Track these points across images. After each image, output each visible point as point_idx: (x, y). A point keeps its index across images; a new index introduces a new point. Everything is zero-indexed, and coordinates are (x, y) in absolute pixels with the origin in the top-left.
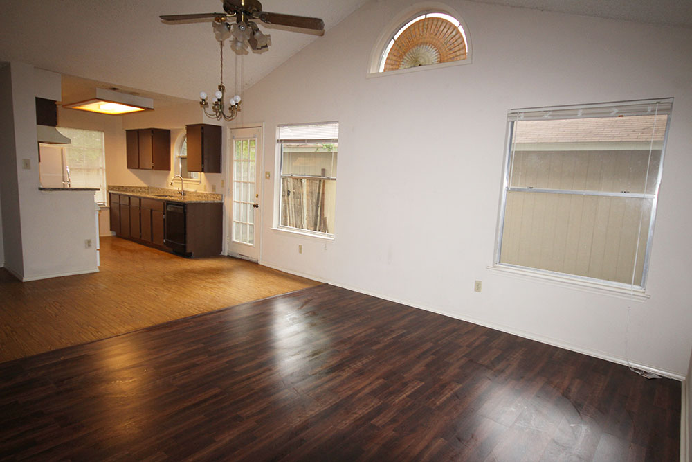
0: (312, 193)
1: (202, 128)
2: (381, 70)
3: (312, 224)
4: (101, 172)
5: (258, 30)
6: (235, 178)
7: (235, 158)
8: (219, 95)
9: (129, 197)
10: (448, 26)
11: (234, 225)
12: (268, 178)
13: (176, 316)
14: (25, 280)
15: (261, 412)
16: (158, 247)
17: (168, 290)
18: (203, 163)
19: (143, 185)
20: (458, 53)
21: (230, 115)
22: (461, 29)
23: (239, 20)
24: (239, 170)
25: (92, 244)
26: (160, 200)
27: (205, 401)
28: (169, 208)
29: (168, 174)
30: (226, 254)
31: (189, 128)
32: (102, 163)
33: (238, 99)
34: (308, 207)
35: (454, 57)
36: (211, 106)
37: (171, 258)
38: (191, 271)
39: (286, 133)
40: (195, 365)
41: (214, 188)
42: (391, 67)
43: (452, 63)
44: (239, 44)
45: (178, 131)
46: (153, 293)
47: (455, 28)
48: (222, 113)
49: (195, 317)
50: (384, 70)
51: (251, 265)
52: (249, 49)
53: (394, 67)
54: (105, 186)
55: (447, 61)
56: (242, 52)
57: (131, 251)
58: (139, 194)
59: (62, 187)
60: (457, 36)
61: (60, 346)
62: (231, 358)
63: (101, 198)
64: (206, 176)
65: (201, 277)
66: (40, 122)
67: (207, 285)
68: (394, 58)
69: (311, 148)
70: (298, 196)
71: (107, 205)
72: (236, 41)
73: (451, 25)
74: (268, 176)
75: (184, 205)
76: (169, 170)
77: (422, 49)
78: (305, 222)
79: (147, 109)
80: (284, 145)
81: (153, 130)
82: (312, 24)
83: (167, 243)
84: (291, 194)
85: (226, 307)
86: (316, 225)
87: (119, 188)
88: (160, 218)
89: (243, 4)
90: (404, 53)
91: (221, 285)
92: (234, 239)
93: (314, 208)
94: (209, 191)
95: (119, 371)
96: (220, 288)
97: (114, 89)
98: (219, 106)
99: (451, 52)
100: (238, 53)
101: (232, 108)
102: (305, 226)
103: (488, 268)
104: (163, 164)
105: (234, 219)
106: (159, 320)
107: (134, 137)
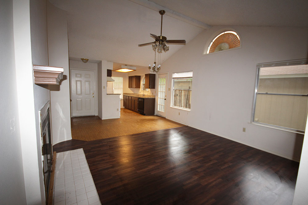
0: (185, 95)
1: (150, 75)
2: (208, 52)
3: (185, 106)
4: (122, 89)
5: (165, 45)
6: (159, 90)
7: (159, 84)
8: (154, 65)
9: (132, 97)
10: (233, 35)
11: (158, 105)
12: (169, 90)
13: (140, 132)
14: (102, 119)
15: (162, 161)
16: (136, 112)
17: (138, 124)
18: (149, 86)
19: (133, 93)
20: (236, 45)
21: (157, 71)
22: (238, 36)
23: (160, 43)
24: (160, 87)
25: (119, 110)
26: (137, 97)
27: (146, 156)
28: (140, 100)
29: (139, 90)
30: (156, 115)
31: (146, 75)
32: (122, 86)
33: (160, 66)
34: (184, 100)
35: (235, 46)
36: (152, 68)
37: (139, 115)
38: (145, 119)
39: (176, 75)
40: (144, 146)
41: (153, 94)
42: (211, 51)
43: (235, 48)
44: (160, 50)
45: (143, 76)
46: (134, 125)
47: (236, 36)
48: (155, 70)
49: (145, 133)
50: (209, 53)
51: (163, 118)
52: (163, 51)
53: (213, 51)
54: (122, 93)
55: (232, 48)
56: (161, 52)
57: (129, 113)
58: (131, 96)
59: (112, 93)
60: (236, 39)
61: (110, 137)
62: (154, 146)
63: (121, 97)
64: (151, 90)
65: (148, 121)
66: (108, 76)
67: (149, 124)
68: (213, 48)
69: (185, 80)
70: (180, 96)
71: (123, 99)
72: (159, 49)
73: (234, 35)
74: (169, 89)
75: (144, 99)
76: (140, 88)
77: (223, 45)
78: (183, 105)
79: (134, 70)
80: (175, 79)
81: (136, 76)
82: (182, 42)
83: (138, 110)
84: (178, 95)
85: (154, 131)
86: (186, 106)
87: (126, 94)
88: (137, 103)
89: (161, 39)
90: (216, 46)
91: (153, 124)
92: (158, 110)
93: (186, 100)
94: (151, 95)
95: (124, 145)
96: (153, 125)
97: (126, 65)
98: (154, 69)
99: (234, 44)
100: (159, 53)
101: (158, 69)
102: (183, 106)
103: (248, 123)
104: (138, 86)
105: (159, 103)
106: (135, 133)
107: (131, 78)
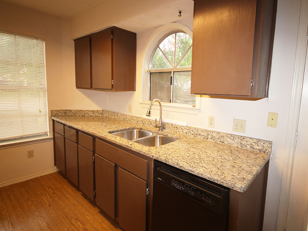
54: (47, 111)
71: (50, 136)
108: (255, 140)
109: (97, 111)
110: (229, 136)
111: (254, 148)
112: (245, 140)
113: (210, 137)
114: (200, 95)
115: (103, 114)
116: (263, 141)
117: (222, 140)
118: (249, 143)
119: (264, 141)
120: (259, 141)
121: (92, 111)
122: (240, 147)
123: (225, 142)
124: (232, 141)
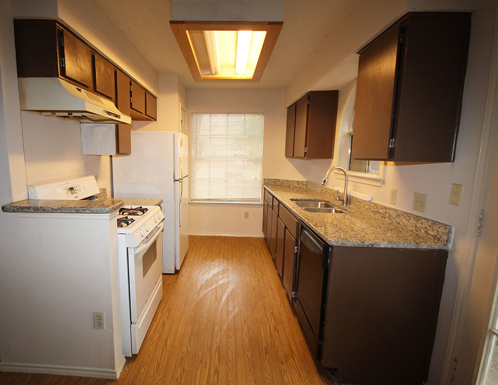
19: (302, 180)
26: (296, 214)
29: (329, 165)
54: (261, 179)
71: (261, 202)
76: (331, 155)
81: (310, 95)
87: (275, 181)
107: (293, 113)
108: (430, 222)
109: (302, 182)
110: (405, 215)
111: (428, 234)
112: (420, 221)
113: (387, 216)
114: (383, 162)
115: (307, 186)
116: (438, 224)
117: (398, 221)
118: (423, 226)
119: (440, 223)
120: (434, 224)
121: (297, 182)
122: (414, 231)
123: (401, 223)
124: (407, 222)
